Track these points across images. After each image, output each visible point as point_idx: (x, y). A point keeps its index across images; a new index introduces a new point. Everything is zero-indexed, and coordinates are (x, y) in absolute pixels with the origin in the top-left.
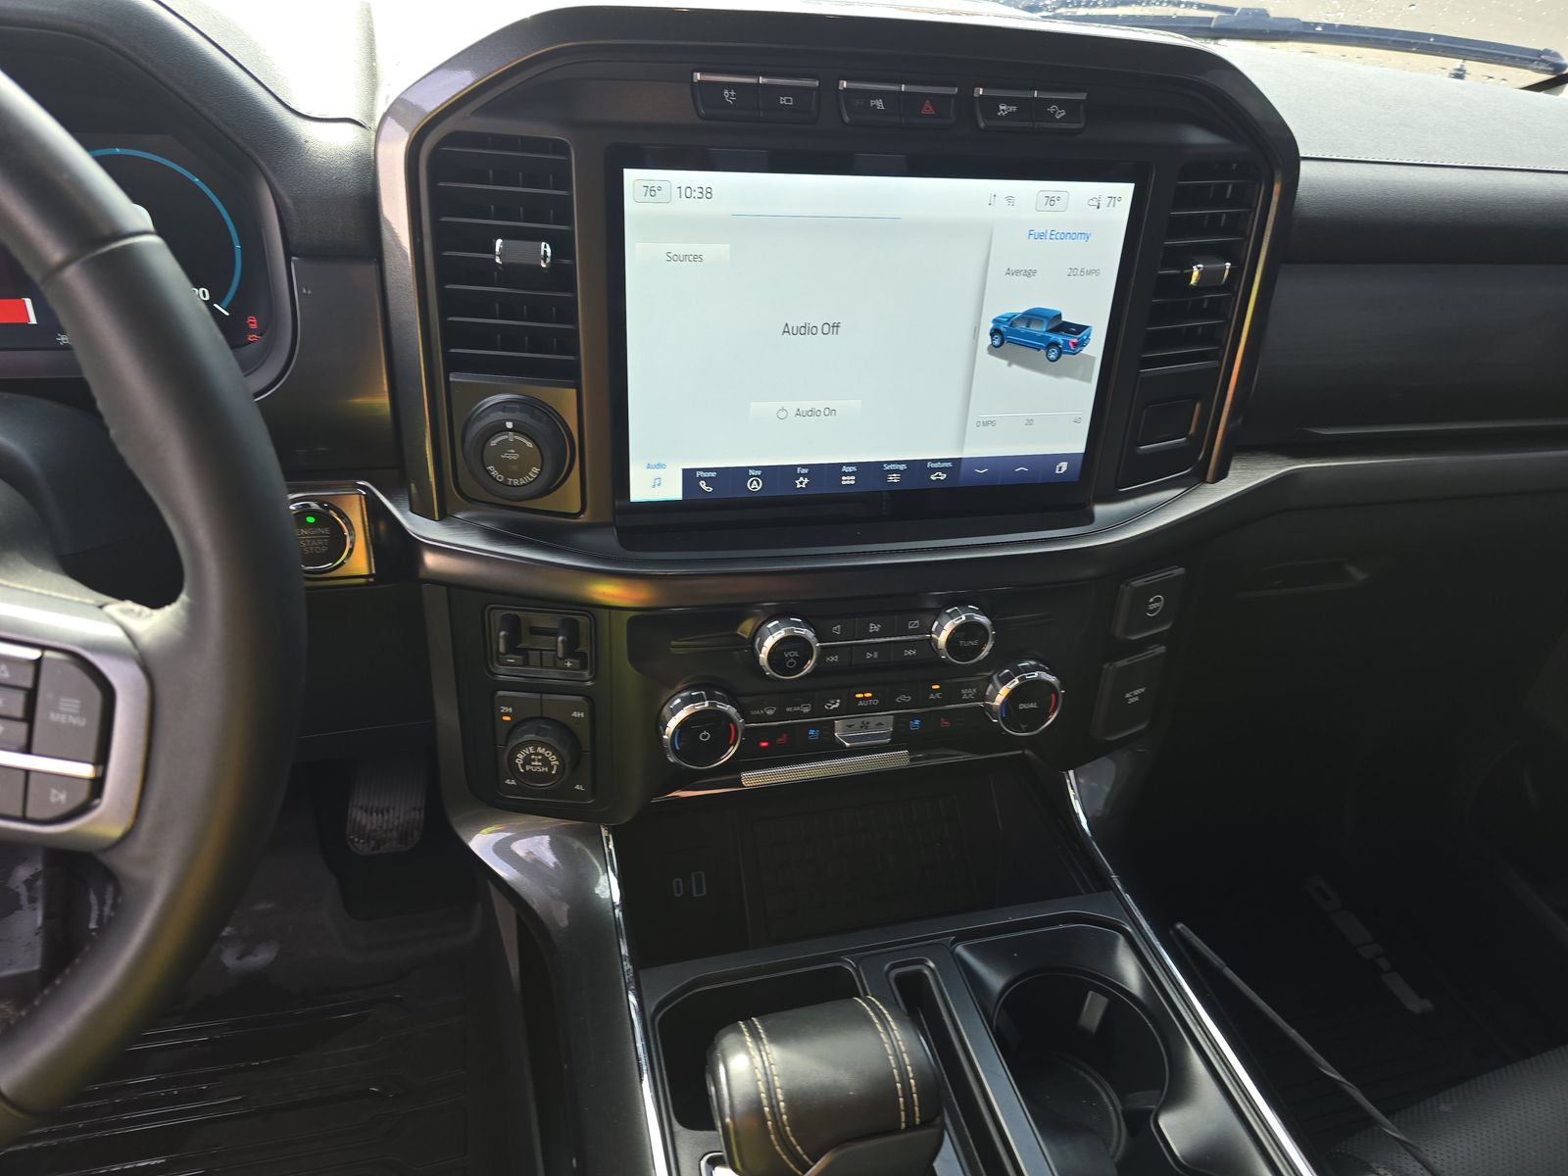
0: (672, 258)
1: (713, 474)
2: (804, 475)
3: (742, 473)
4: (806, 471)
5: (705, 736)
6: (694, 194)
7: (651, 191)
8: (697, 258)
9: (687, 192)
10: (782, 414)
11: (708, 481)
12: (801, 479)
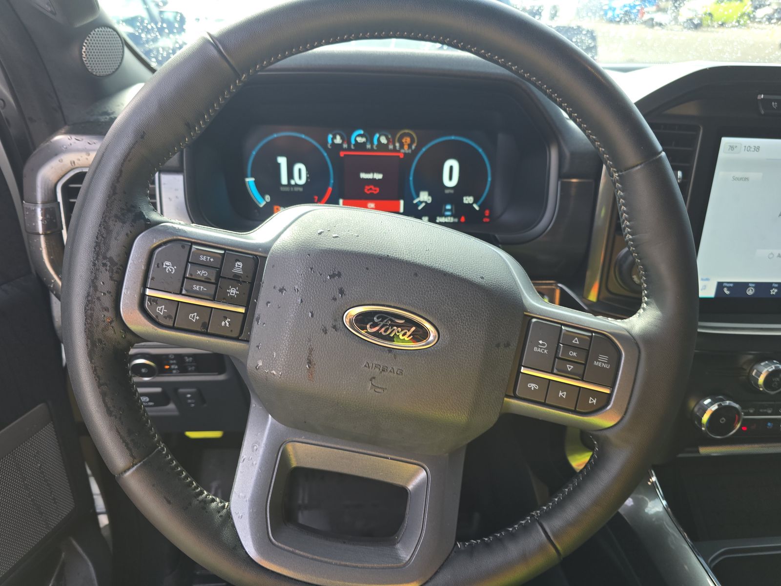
0: (735, 179)
1: (731, 285)
2: (776, 288)
3: (746, 285)
4: (776, 285)
5: (723, 420)
6: (751, 149)
7: (732, 148)
8: (747, 179)
9: (748, 148)
10: (771, 256)
11: (729, 288)
12: (774, 289)
